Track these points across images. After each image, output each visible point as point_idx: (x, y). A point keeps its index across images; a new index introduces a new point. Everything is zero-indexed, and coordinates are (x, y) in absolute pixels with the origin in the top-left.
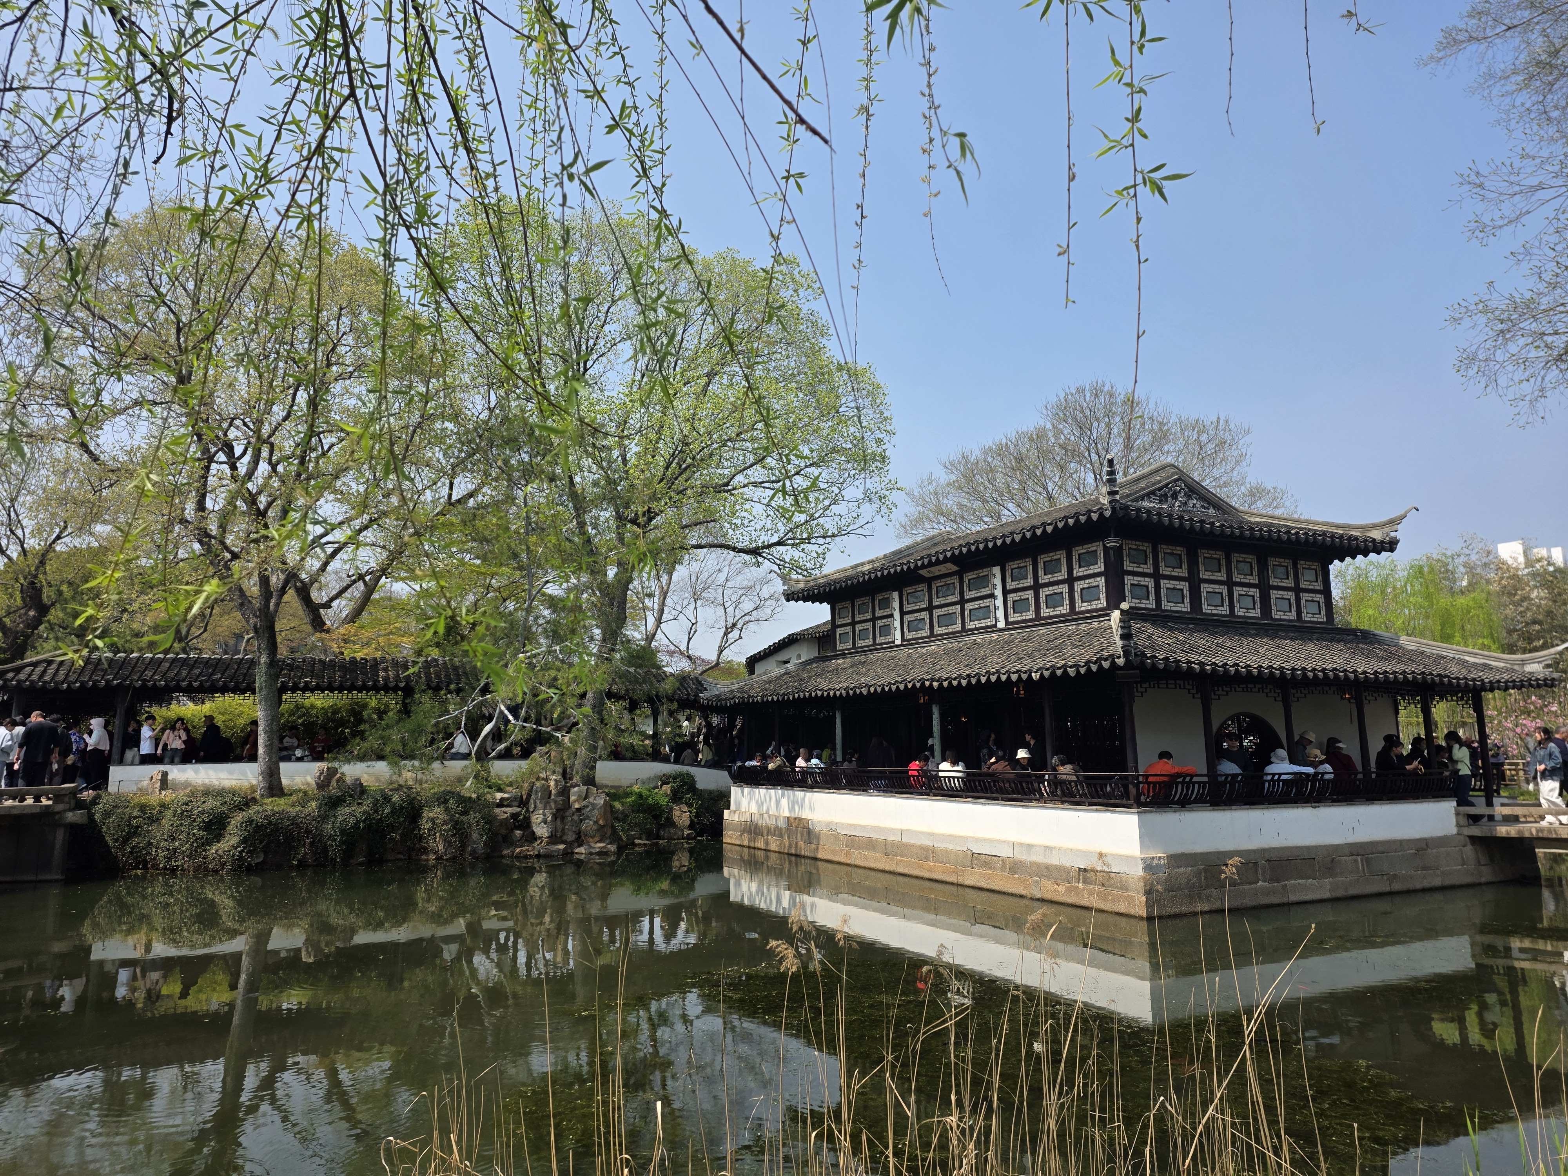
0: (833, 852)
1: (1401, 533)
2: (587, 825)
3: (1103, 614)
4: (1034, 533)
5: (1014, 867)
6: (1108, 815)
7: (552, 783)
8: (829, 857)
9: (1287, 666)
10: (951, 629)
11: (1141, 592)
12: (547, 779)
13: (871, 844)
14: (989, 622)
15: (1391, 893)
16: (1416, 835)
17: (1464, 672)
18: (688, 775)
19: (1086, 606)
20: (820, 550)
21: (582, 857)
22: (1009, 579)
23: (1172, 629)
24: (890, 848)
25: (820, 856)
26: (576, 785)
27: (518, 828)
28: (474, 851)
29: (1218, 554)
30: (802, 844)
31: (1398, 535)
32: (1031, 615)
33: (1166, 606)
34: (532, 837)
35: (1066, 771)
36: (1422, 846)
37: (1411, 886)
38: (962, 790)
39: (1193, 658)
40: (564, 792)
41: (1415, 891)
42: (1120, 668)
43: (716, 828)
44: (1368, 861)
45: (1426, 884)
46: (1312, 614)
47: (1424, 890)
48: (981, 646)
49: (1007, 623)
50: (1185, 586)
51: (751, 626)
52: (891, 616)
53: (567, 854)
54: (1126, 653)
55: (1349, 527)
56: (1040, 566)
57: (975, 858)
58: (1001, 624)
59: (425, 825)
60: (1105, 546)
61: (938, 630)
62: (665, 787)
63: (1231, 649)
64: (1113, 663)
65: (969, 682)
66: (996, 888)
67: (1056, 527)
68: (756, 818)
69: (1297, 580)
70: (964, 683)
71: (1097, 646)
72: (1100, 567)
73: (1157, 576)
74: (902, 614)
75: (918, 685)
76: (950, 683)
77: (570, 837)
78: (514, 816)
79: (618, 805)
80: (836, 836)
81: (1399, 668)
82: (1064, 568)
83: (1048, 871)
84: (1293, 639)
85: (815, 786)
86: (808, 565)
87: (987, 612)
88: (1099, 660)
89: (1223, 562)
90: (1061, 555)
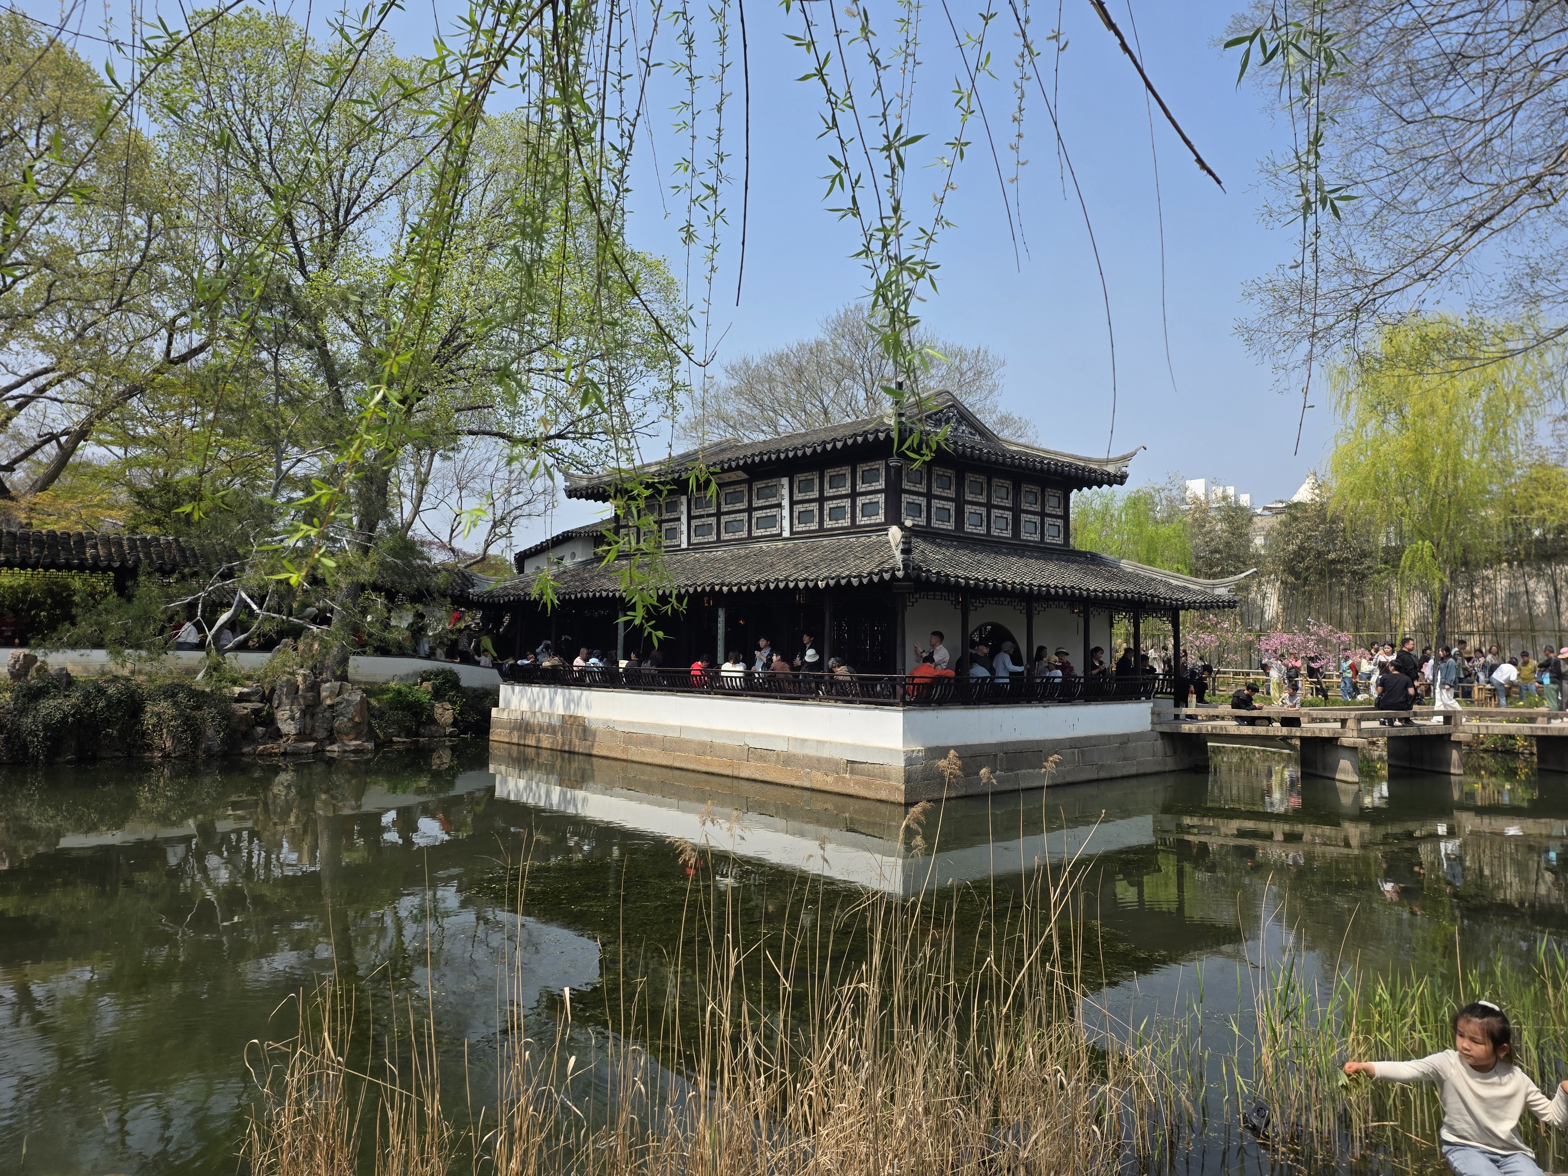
0: (609, 749)
1: (1131, 469)
2: (341, 722)
3: (882, 528)
4: (825, 448)
5: (787, 760)
6: (877, 712)
7: (300, 679)
8: (605, 753)
9: (1035, 582)
10: (738, 535)
11: (915, 509)
12: (293, 674)
13: (649, 741)
14: (775, 531)
15: (1098, 780)
16: (1120, 731)
17: (1170, 593)
18: (451, 672)
19: (865, 521)
20: (603, 447)
21: (335, 755)
22: (796, 491)
23: (939, 545)
24: (667, 744)
25: (594, 752)
26: (327, 681)
27: (261, 724)
28: (209, 748)
29: (982, 479)
30: (577, 742)
31: (1128, 470)
32: (814, 526)
33: (935, 524)
34: (278, 734)
35: (842, 671)
36: (1125, 740)
37: (1114, 775)
38: (743, 689)
39: (960, 573)
40: (314, 687)
41: (1116, 778)
42: (899, 580)
43: (484, 725)
44: (1083, 753)
45: (1125, 772)
46: (1053, 538)
47: (1123, 777)
48: (767, 554)
49: (792, 532)
50: (951, 506)
51: (522, 521)
52: (679, 519)
53: (318, 752)
54: (906, 566)
55: (1090, 460)
56: (827, 480)
57: (751, 751)
58: (786, 534)
59: (149, 721)
60: (887, 465)
61: (725, 536)
62: (425, 684)
63: (989, 566)
64: (893, 575)
65: (758, 588)
66: (769, 779)
67: (845, 443)
68: (527, 716)
69: (1043, 505)
70: (753, 588)
71: (878, 559)
72: (881, 484)
73: (929, 496)
74: (690, 518)
75: (708, 589)
76: (740, 589)
77: (321, 734)
78: (256, 712)
79: (373, 702)
80: (613, 733)
81: (1121, 588)
82: (848, 484)
83: (818, 763)
84: (1037, 558)
85: (594, 684)
86: (590, 462)
87: (772, 521)
88: (881, 571)
89: (985, 486)
90: (846, 471)
